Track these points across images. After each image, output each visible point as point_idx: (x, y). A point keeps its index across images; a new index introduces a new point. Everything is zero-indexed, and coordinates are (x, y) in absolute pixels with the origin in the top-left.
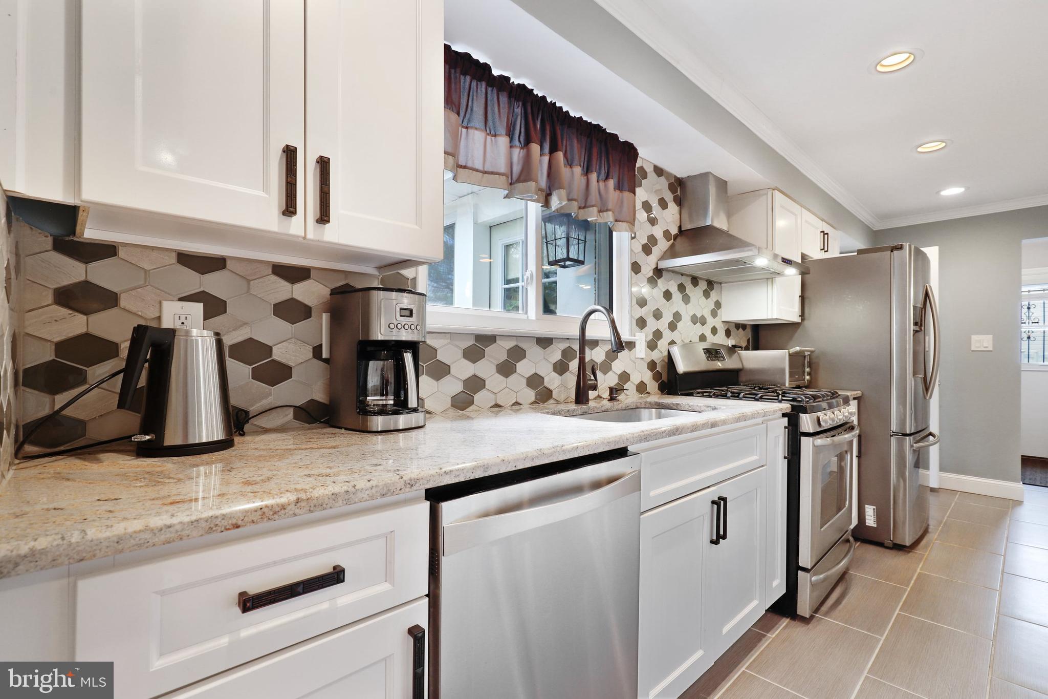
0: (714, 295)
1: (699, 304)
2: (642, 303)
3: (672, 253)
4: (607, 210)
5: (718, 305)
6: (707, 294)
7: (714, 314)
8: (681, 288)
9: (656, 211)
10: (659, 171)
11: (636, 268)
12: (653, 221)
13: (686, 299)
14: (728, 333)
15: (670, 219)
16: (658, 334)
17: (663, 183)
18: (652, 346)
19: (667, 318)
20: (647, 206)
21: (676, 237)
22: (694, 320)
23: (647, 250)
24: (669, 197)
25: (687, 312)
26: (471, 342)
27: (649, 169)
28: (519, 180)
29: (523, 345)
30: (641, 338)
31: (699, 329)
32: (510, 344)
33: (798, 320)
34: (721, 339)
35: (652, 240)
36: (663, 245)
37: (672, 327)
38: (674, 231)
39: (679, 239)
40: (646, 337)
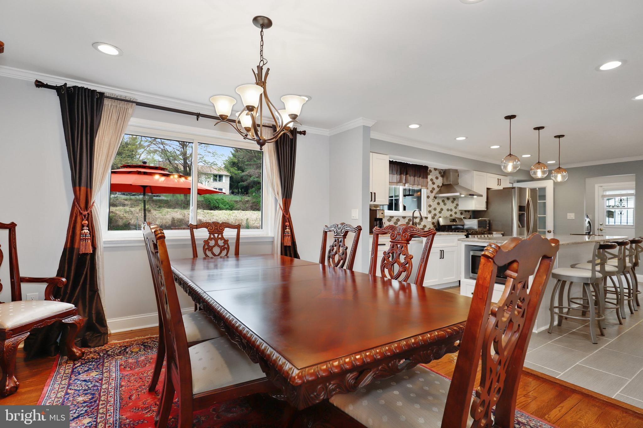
0: (455, 202)
1: (450, 205)
2: (430, 206)
3: (440, 192)
4: (420, 185)
5: (457, 205)
6: (453, 202)
7: (456, 208)
8: (443, 201)
9: (435, 180)
10: (435, 169)
11: (428, 197)
12: (434, 183)
13: (445, 204)
14: (461, 214)
15: (439, 182)
16: (435, 215)
17: (437, 172)
18: (433, 218)
19: (438, 210)
20: (432, 180)
21: (441, 187)
22: (448, 210)
23: (432, 192)
24: (439, 175)
25: (445, 208)
26: (389, 218)
27: (432, 170)
28: (399, 183)
29: (399, 218)
30: (430, 216)
31: (450, 213)
32: (396, 218)
33: (486, 209)
34: (458, 216)
35: (433, 189)
36: (437, 189)
37: (440, 212)
38: (441, 185)
39: (442, 187)
40: (431, 215)
